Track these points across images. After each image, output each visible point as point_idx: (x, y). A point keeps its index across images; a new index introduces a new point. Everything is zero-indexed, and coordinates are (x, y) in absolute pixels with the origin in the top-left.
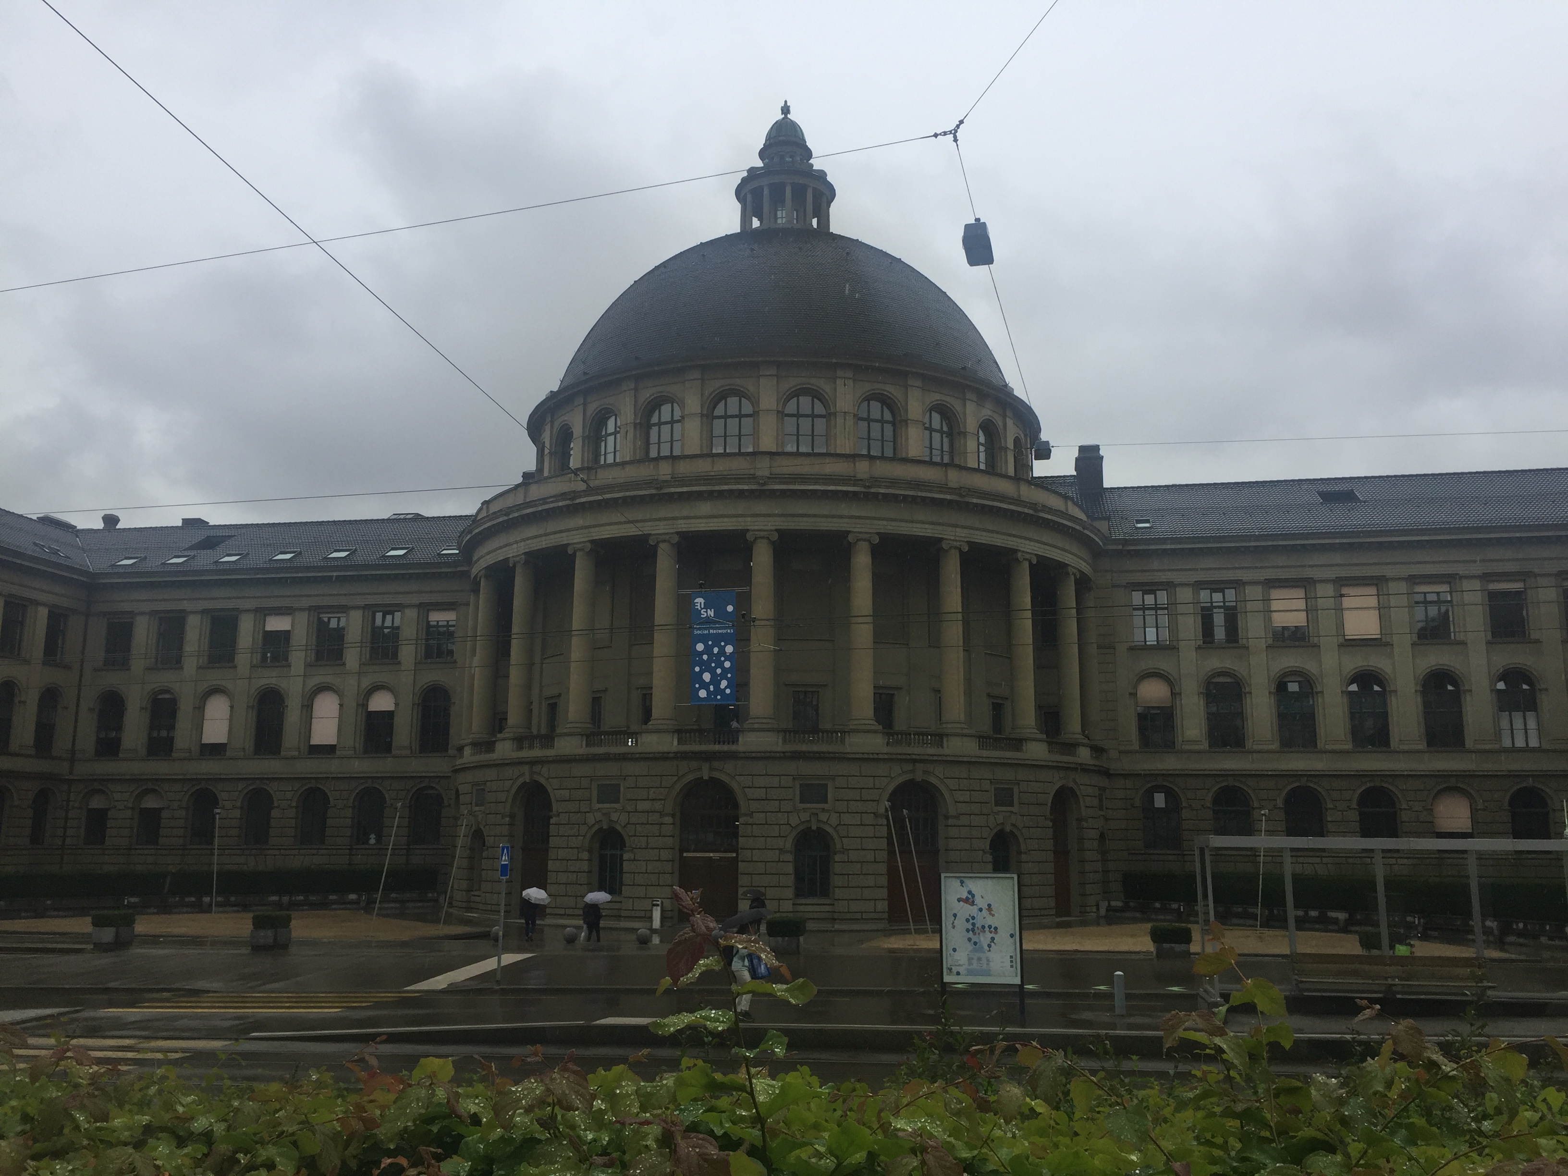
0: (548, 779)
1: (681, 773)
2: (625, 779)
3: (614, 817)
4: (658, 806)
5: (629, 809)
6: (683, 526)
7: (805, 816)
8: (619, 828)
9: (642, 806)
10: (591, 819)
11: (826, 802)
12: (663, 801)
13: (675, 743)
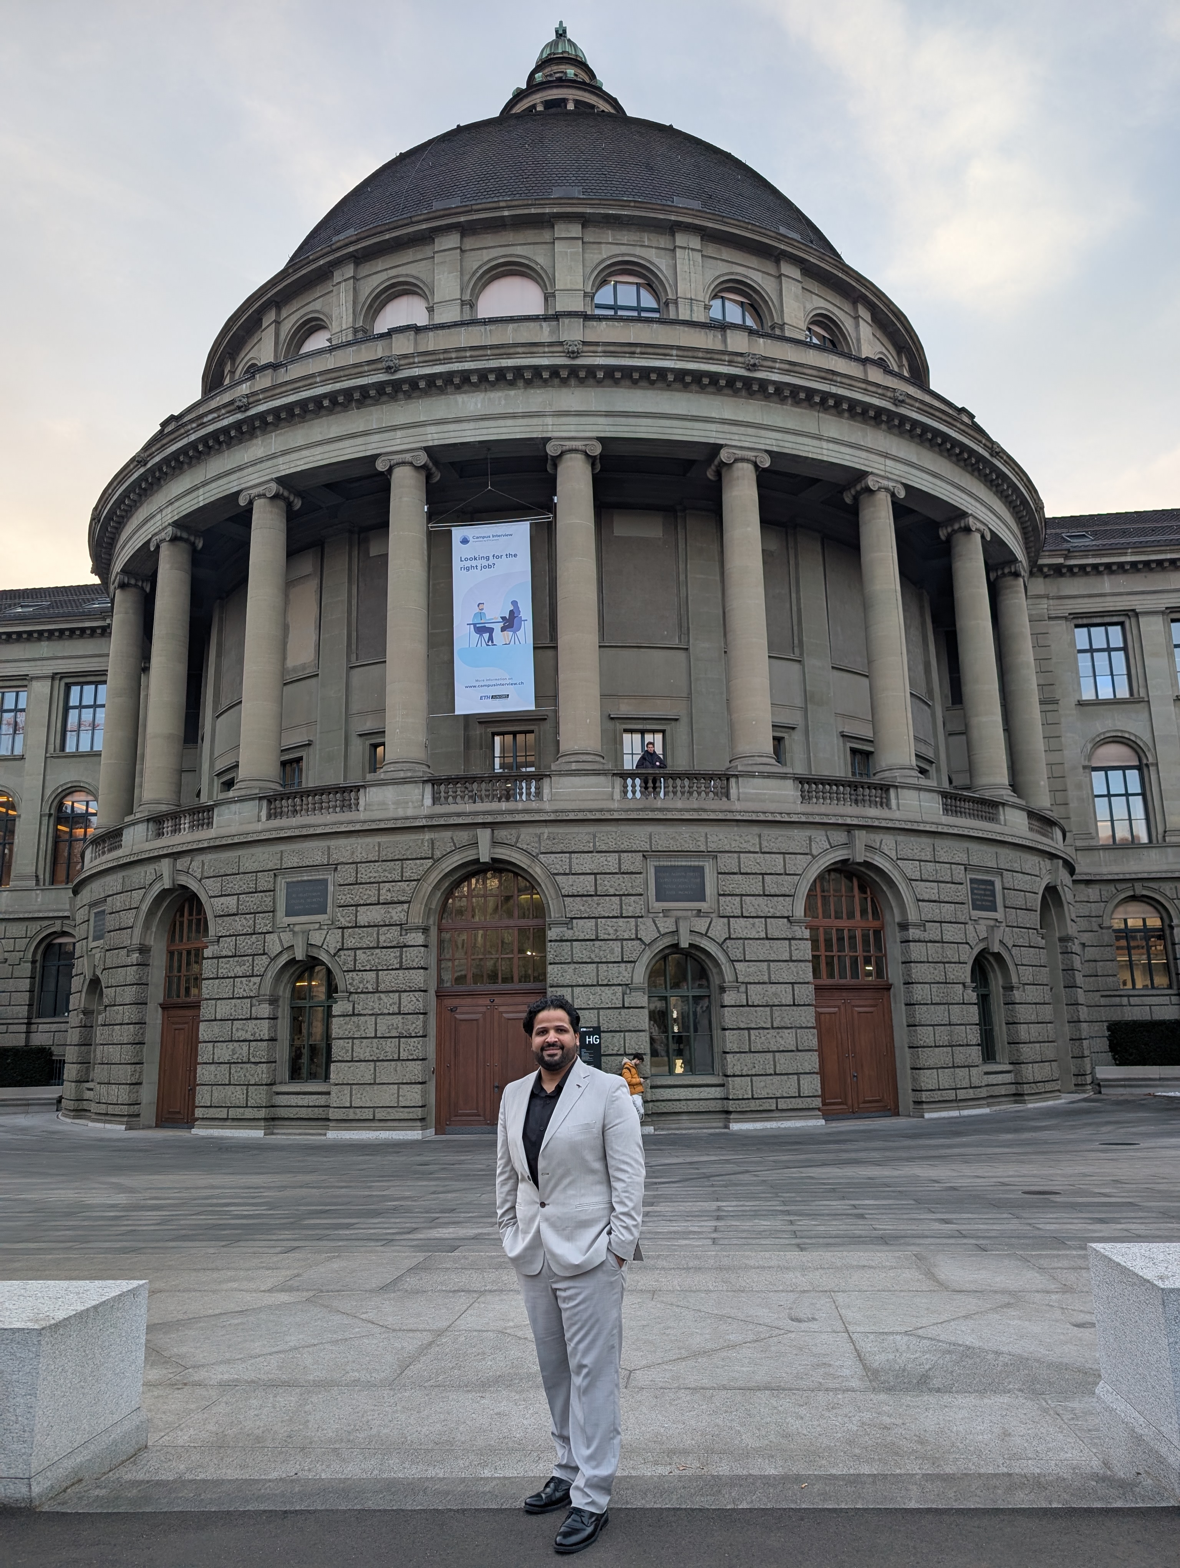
0: (201, 879)
1: (438, 854)
2: (336, 869)
3: (316, 938)
4: (397, 914)
5: (344, 922)
6: (436, 436)
7: (666, 925)
8: (324, 957)
9: (366, 916)
10: (274, 944)
11: (703, 899)
12: (406, 906)
13: (428, 801)
